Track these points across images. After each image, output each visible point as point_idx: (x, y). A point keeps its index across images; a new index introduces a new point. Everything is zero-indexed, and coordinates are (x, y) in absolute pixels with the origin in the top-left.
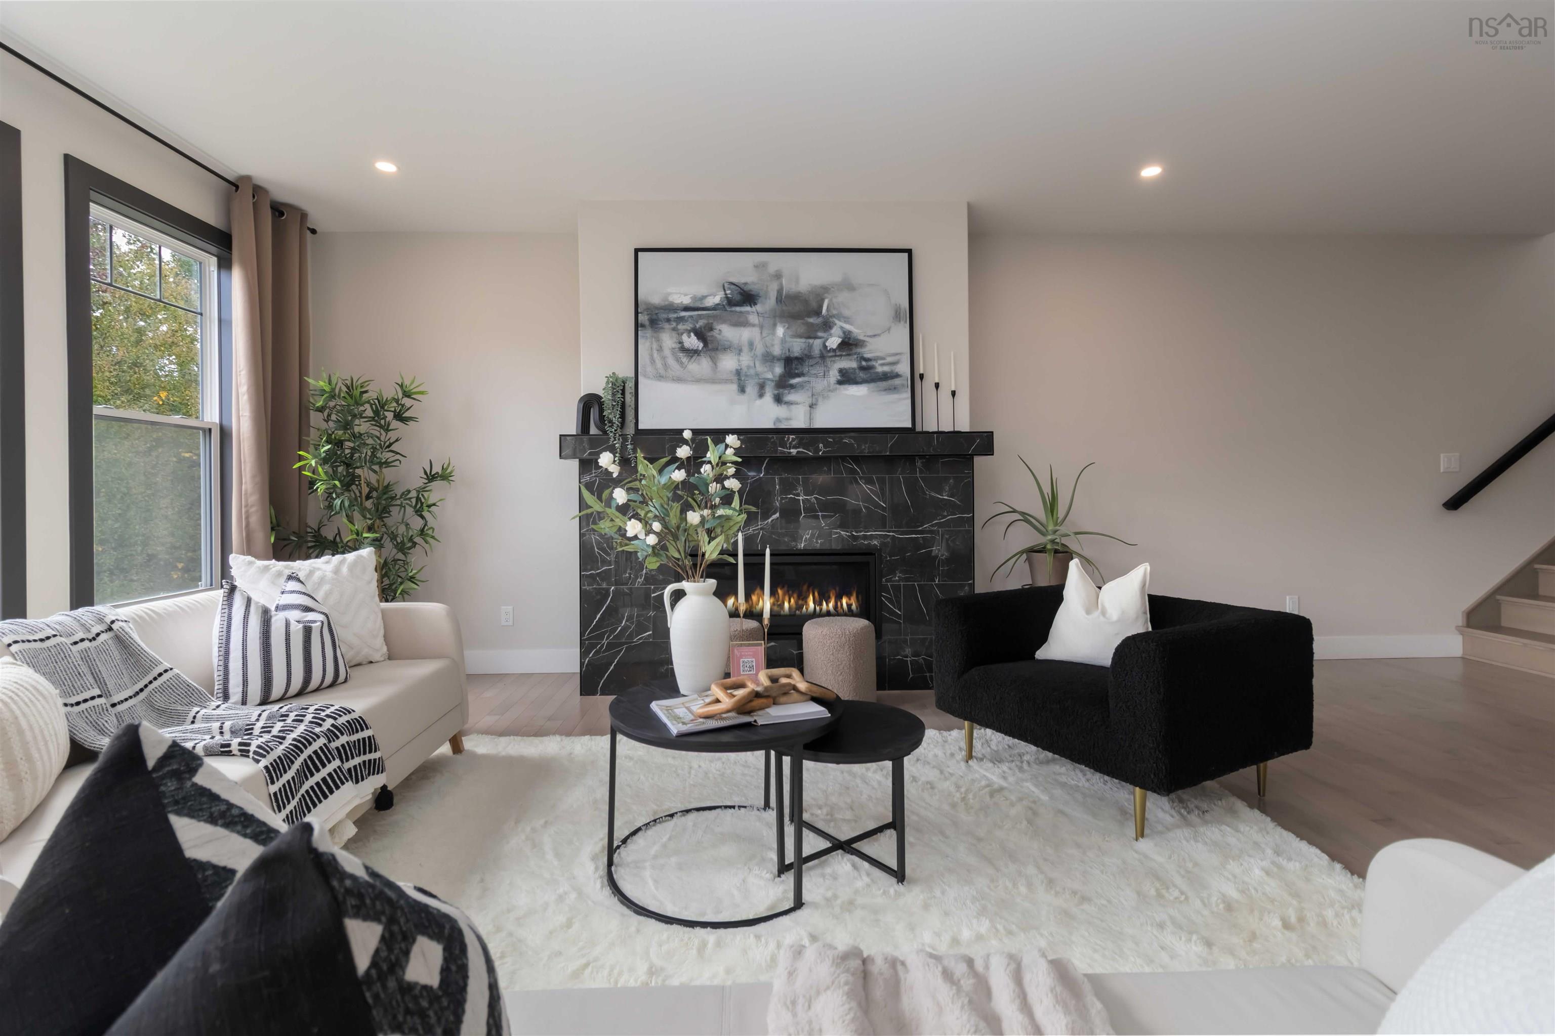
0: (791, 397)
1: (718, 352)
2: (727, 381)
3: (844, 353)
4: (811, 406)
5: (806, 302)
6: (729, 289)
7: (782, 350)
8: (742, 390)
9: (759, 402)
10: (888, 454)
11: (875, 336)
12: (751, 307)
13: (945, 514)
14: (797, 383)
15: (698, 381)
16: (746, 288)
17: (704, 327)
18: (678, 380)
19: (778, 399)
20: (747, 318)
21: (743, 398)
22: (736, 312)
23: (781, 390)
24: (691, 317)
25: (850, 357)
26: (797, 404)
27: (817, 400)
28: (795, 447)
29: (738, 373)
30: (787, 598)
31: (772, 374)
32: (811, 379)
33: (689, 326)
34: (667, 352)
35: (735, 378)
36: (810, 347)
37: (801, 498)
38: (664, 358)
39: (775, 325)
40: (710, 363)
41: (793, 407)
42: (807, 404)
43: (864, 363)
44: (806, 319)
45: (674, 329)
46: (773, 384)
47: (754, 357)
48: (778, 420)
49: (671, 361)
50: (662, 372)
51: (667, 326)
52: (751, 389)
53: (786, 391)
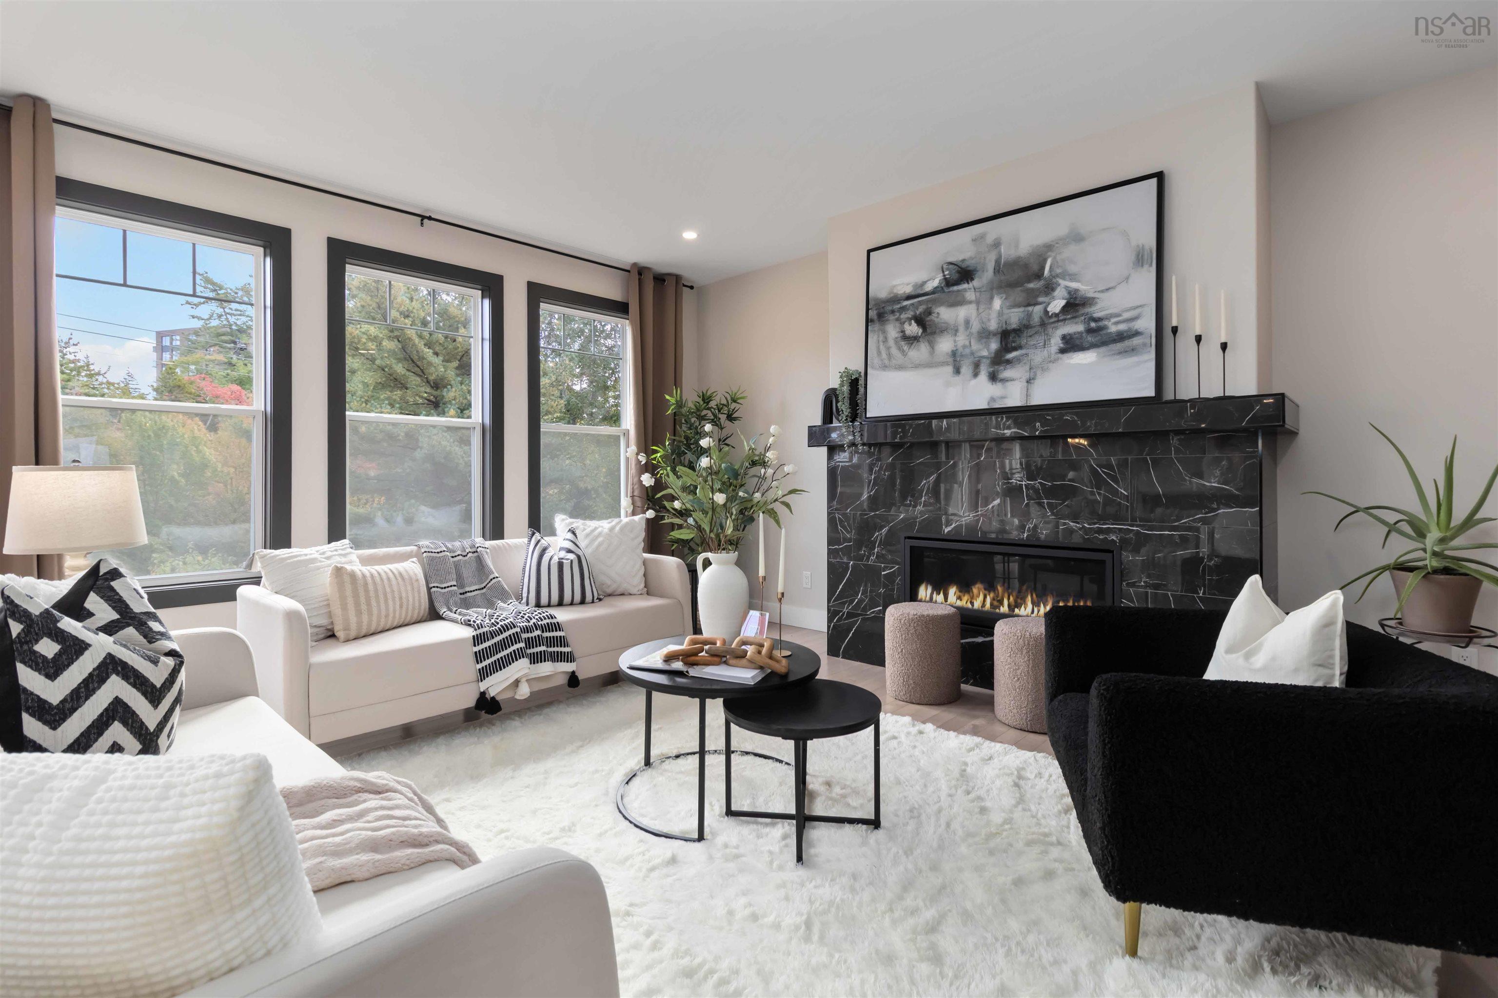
0: (1007, 373)
1: (935, 336)
2: (943, 364)
3: (1069, 317)
4: (1028, 381)
5: (1026, 266)
6: (947, 269)
7: (999, 323)
8: (957, 371)
9: (974, 382)
10: (1120, 430)
11: (1107, 290)
12: (968, 283)
13: (1215, 506)
14: (1014, 358)
15: (917, 366)
16: (964, 265)
17: (924, 312)
18: (900, 368)
19: (993, 377)
20: (964, 296)
21: (957, 379)
22: (953, 291)
23: (996, 367)
24: (913, 304)
25: (1077, 320)
26: (1013, 380)
27: (1035, 375)
28: (1009, 428)
29: (954, 354)
30: (1006, 595)
31: (988, 350)
32: (1030, 351)
33: (910, 314)
34: (891, 342)
35: (951, 360)
36: (1029, 315)
37: (1024, 483)
38: (888, 348)
39: (992, 298)
40: (928, 347)
41: (1009, 384)
42: (1024, 379)
43: (1093, 325)
44: (1026, 285)
45: (898, 320)
46: (988, 361)
47: (970, 335)
48: (993, 399)
49: (894, 351)
50: (886, 362)
51: (892, 317)
52: (967, 370)
53: (1002, 368)
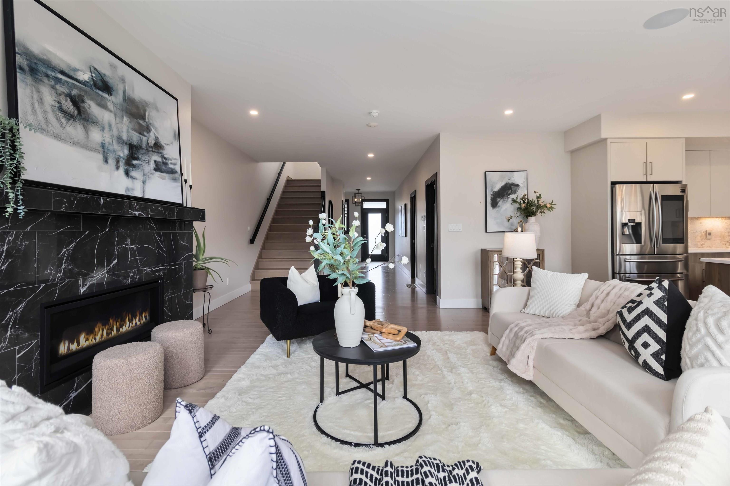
0: (133, 173)
1: (88, 123)
2: (95, 150)
3: (156, 151)
4: (144, 182)
5: (137, 107)
6: (95, 73)
7: (128, 137)
8: (106, 160)
9: (116, 173)
10: (175, 218)
11: (167, 144)
12: (109, 96)
13: (185, 253)
14: (136, 164)
15: (75, 143)
16: (106, 79)
17: (78, 97)
18: (58, 137)
19: (127, 173)
20: (106, 103)
21: (105, 166)
22: (100, 95)
23: (128, 167)
24: (67, 82)
25: (159, 154)
26: (136, 179)
27: (146, 179)
28: (138, 211)
29: (103, 146)
31: (123, 153)
32: (143, 163)
33: (66, 90)
34: (48, 109)
35: (101, 149)
36: (141, 140)
37: (129, 247)
38: (45, 112)
39: (123, 117)
40: (84, 131)
41: (135, 181)
42: (141, 181)
43: (164, 160)
44: (138, 119)
45: (53, 87)
46: (124, 161)
47: (112, 136)
48: (127, 189)
49: (51, 117)
50: (44, 126)
51: (45, 80)
52: (112, 162)
53: (131, 169)
